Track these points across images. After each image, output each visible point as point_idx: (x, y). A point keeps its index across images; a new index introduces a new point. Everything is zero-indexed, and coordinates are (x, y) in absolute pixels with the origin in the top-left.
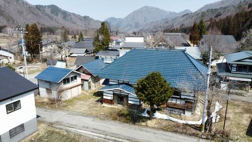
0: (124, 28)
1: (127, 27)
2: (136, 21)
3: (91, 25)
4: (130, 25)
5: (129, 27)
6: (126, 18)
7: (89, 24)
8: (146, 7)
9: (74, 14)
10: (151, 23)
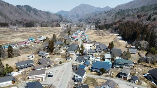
0: (69, 18)
1: (71, 17)
2: (77, 13)
3: (51, 18)
4: (74, 16)
5: (73, 17)
6: (71, 11)
7: (50, 17)
8: (83, 4)
9: (40, 10)
10: (86, 15)
